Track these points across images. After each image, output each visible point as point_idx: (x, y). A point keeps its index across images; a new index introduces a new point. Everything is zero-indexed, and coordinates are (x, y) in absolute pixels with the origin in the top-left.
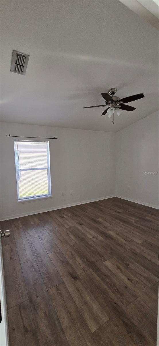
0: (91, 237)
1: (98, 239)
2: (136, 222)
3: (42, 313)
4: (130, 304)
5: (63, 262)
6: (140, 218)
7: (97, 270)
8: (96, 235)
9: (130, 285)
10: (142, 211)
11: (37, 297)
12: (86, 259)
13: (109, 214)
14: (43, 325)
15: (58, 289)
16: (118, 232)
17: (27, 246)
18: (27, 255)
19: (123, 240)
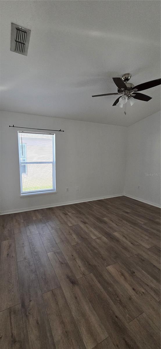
0: (94, 238)
1: (102, 241)
2: (145, 224)
3: (34, 320)
4: (133, 320)
5: (62, 263)
6: (150, 220)
7: (99, 276)
8: (100, 236)
9: (135, 297)
10: (151, 212)
11: (30, 301)
12: (88, 262)
13: (116, 213)
14: (33, 335)
15: (54, 295)
16: (125, 234)
17: (26, 244)
18: (25, 253)
19: (129, 244)
